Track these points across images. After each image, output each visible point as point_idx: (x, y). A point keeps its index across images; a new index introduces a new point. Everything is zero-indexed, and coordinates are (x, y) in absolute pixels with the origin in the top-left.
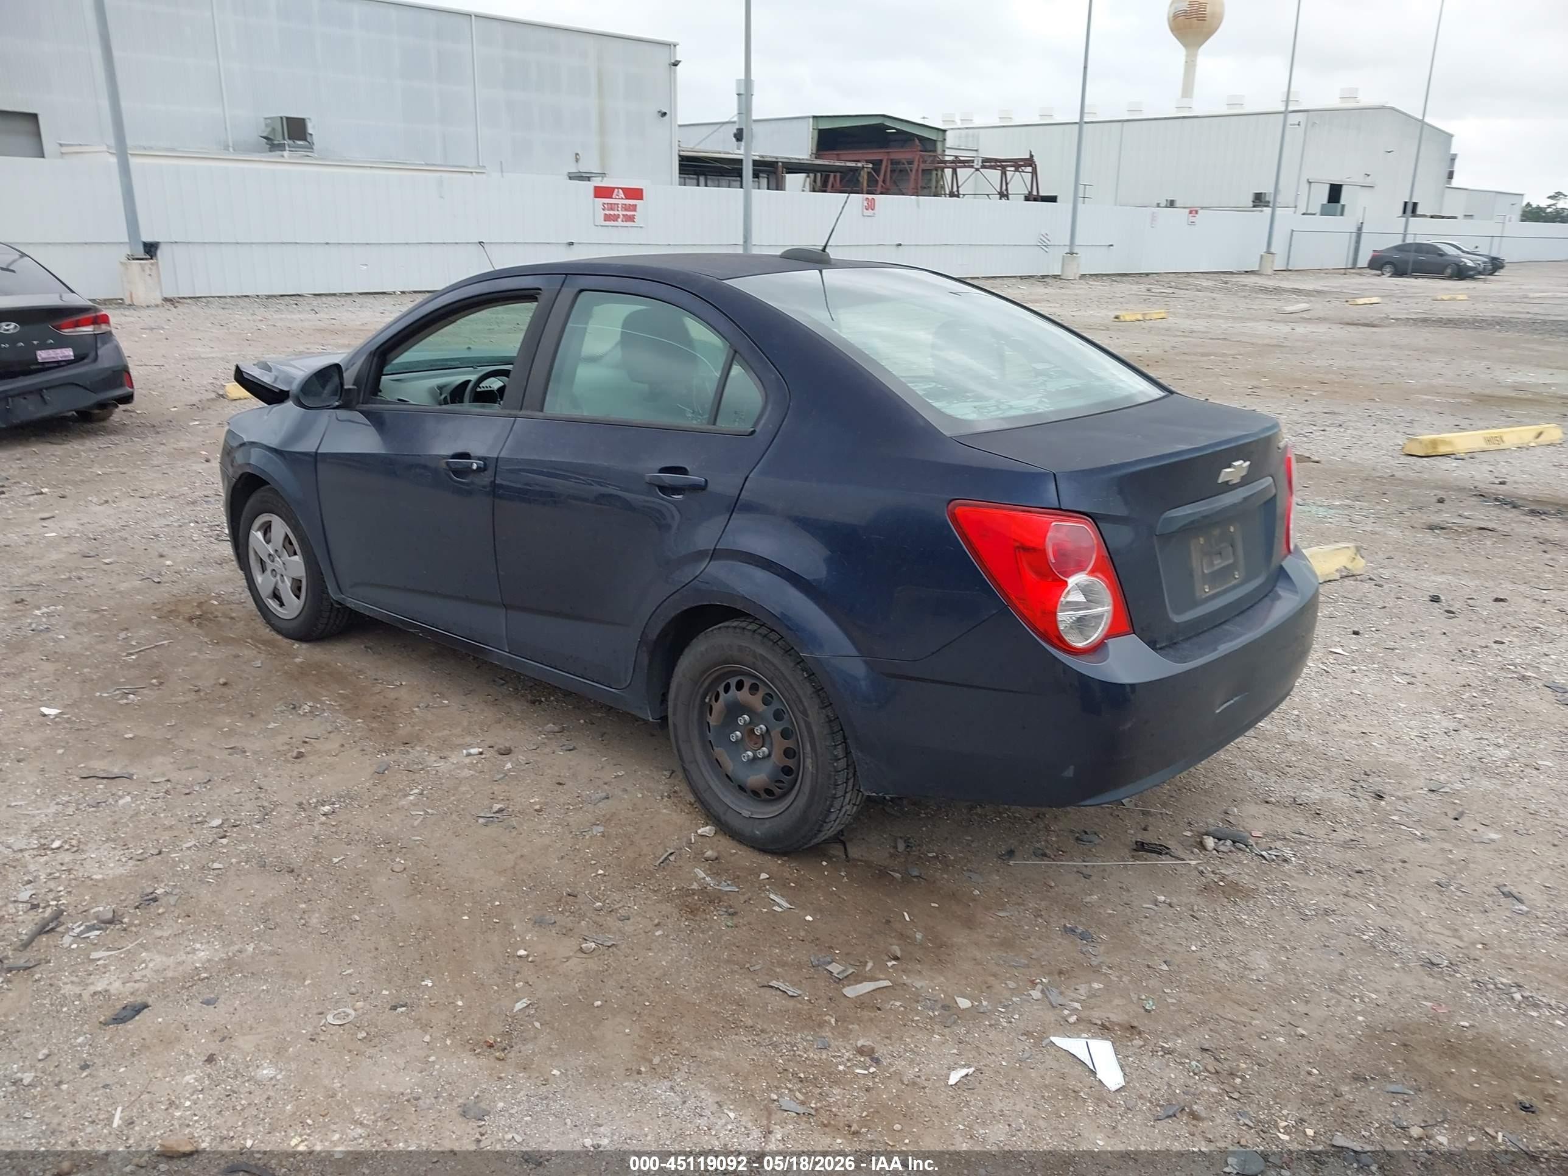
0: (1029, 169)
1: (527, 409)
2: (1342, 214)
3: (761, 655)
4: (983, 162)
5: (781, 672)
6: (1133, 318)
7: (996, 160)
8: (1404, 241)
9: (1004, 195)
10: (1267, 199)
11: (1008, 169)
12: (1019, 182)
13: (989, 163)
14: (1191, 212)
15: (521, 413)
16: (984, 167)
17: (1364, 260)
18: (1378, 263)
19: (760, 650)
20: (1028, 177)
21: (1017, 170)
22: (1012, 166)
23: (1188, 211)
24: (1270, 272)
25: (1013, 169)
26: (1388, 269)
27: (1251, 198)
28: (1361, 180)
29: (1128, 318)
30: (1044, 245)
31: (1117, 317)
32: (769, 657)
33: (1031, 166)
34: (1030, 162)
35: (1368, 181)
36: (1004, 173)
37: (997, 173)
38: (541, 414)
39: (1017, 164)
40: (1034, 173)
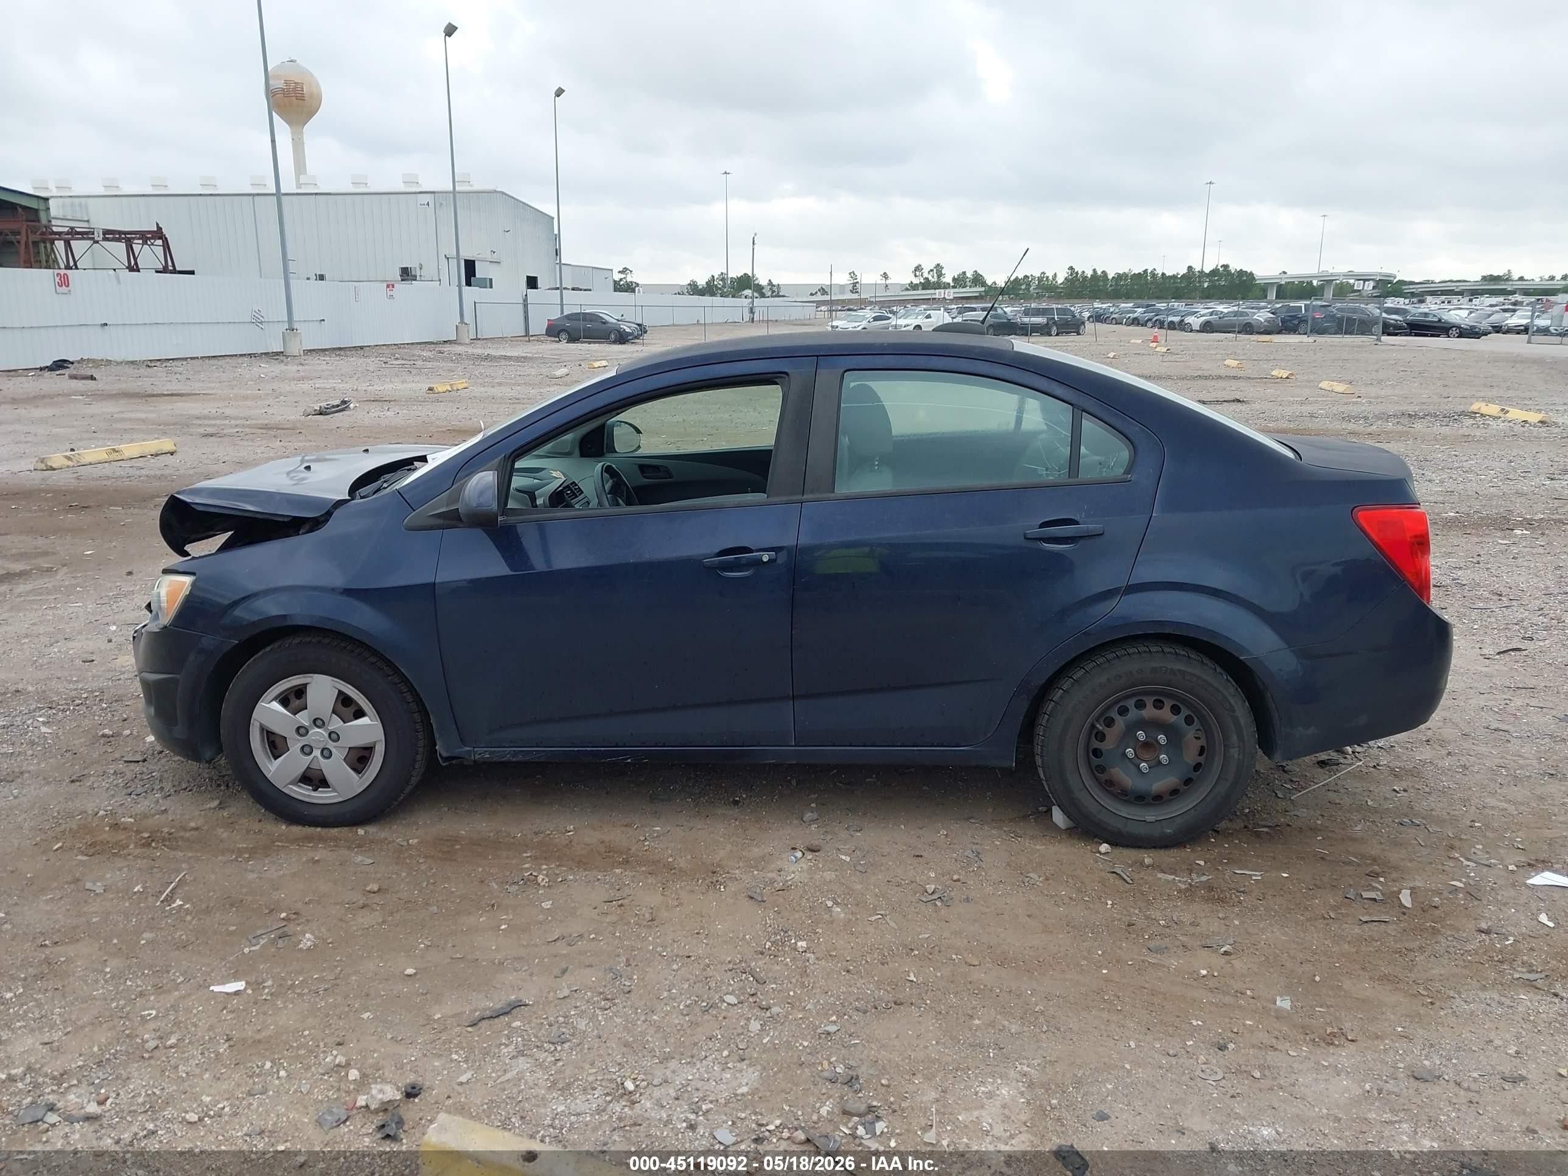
0: (160, 242)
1: (812, 492)
2: (491, 287)
3: (1179, 671)
4: (104, 234)
5: (1204, 680)
6: (445, 390)
7: (120, 233)
8: (562, 312)
9: (134, 268)
10: (413, 273)
11: (136, 241)
12: (149, 255)
13: (111, 235)
14: (388, 286)
15: (805, 497)
16: (105, 239)
17: (539, 326)
18: (554, 331)
19: (1178, 666)
20: (160, 251)
21: (145, 243)
22: (139, 239)
23: (385, 285)
24: (467, 341)
25: (141, 241)
26: (563, 336)
27: (398, 273)
28: (489, 257)
29: (440, 390)
30: (258, 321)
31: (431, 389)
32: (1189, 670)
33: (160, 238)
34: (159, 234)
35: (495, 257)
36: (130, 248)
37: (122, 246)
38: (832, 495)
39: (145, 237)
40: (166, 246)
